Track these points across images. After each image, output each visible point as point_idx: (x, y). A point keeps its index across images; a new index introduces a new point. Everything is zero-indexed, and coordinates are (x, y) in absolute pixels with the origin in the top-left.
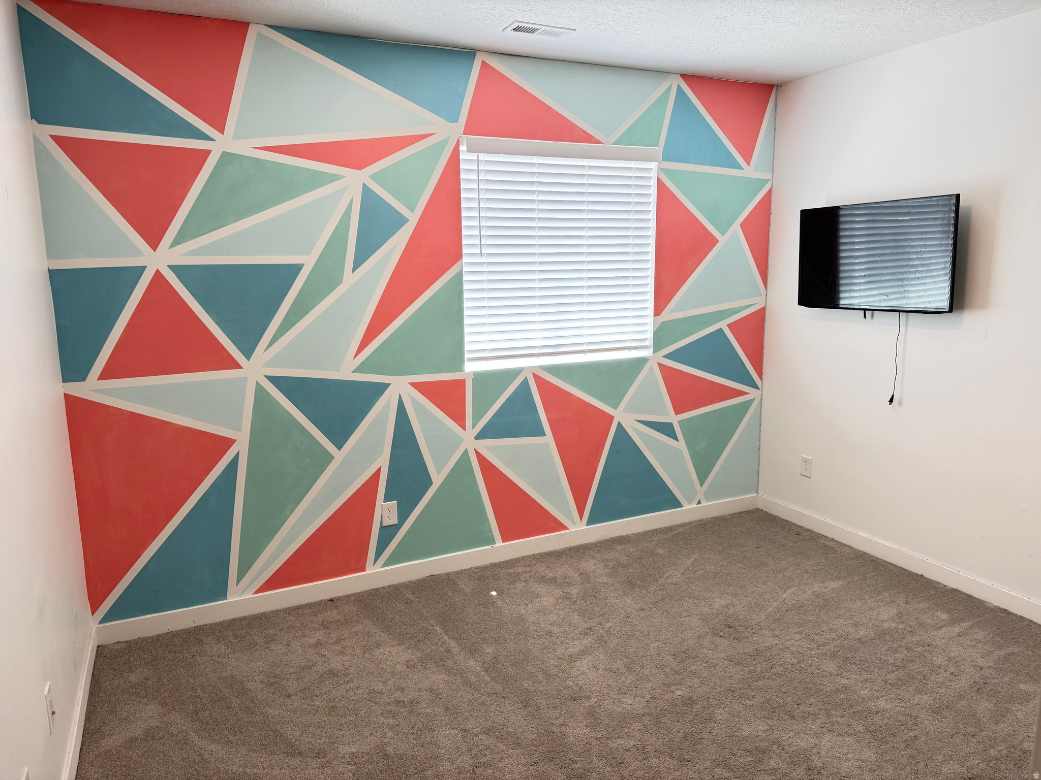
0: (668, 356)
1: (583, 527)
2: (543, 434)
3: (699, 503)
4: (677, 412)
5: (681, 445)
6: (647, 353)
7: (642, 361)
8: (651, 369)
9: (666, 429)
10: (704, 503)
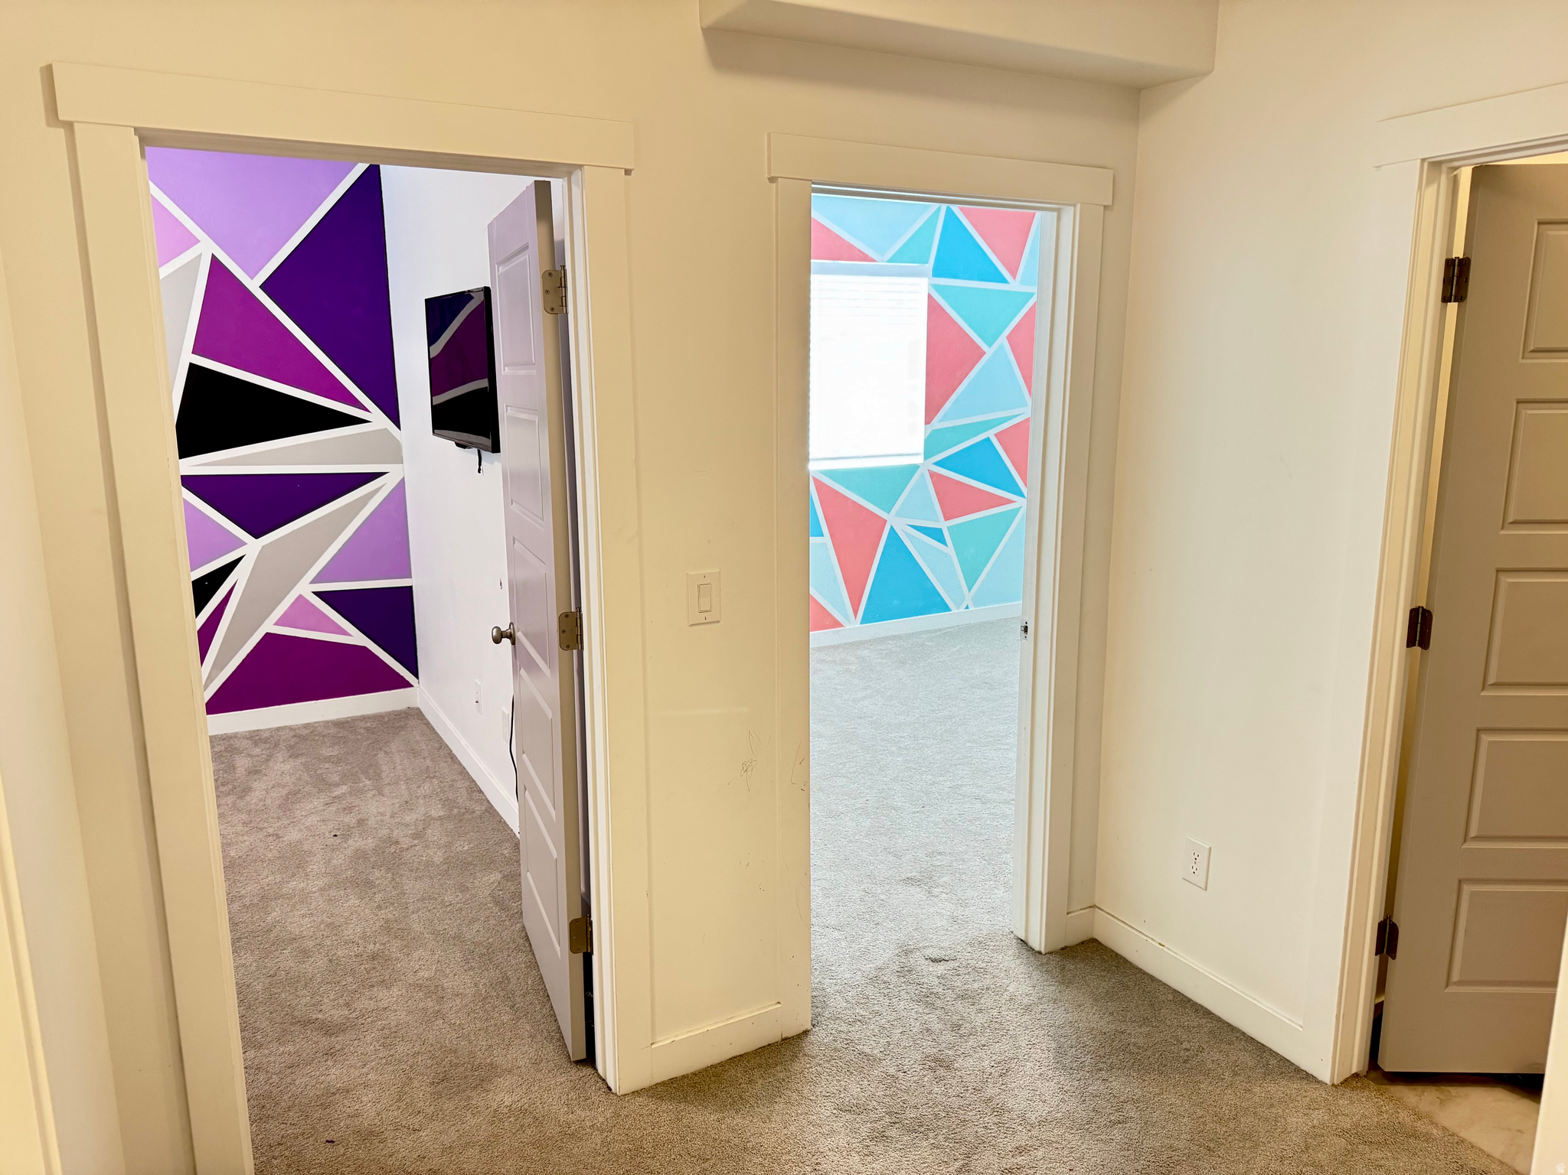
0: (937, 464)
1: (857, 624)
2: (822, 535)
3: (967, 608)
4: (947, 518)
5: (950, 550)
6: (919, 460)
7: (915, 468)
8: (922, 475)
9: (936, 534)
10: (972, 608)
